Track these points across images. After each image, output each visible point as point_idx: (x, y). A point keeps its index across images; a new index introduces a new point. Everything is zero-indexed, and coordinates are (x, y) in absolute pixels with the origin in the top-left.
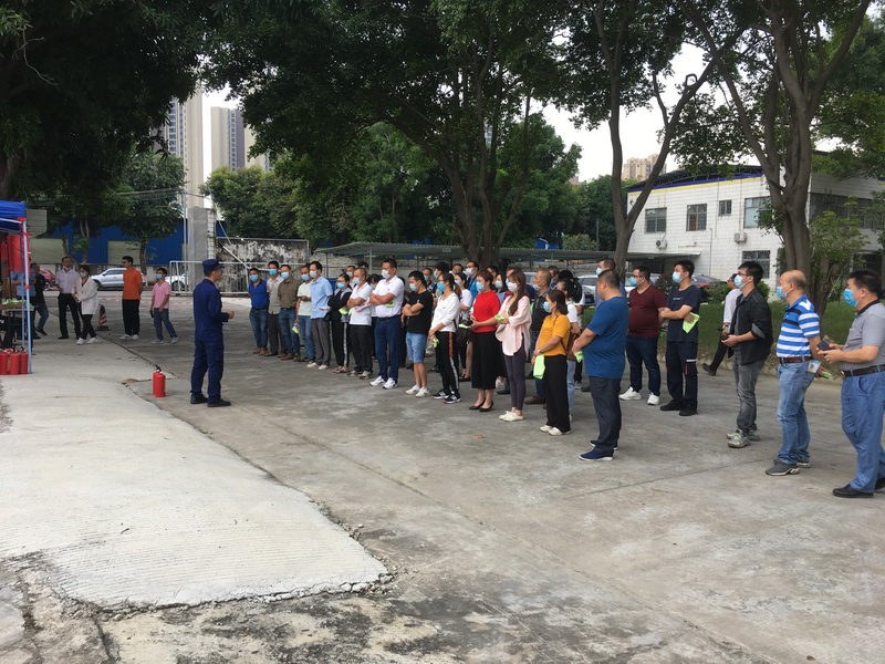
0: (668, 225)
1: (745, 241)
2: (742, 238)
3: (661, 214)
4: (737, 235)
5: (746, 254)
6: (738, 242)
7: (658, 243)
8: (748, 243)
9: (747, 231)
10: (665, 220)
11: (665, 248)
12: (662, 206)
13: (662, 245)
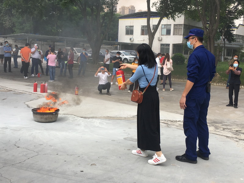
0: (134, 32)
1: (161, 40)
2: (160, 39)
3: (131, 28)
4: (159, 38)
5: (162, 45)
6: (159, 40)
7: (130, 39)
8: (162, 41)
9: (162, 36)
10: (133, 31)
11: (133, 41)
12: (132, 25)
13: (132, 40)
